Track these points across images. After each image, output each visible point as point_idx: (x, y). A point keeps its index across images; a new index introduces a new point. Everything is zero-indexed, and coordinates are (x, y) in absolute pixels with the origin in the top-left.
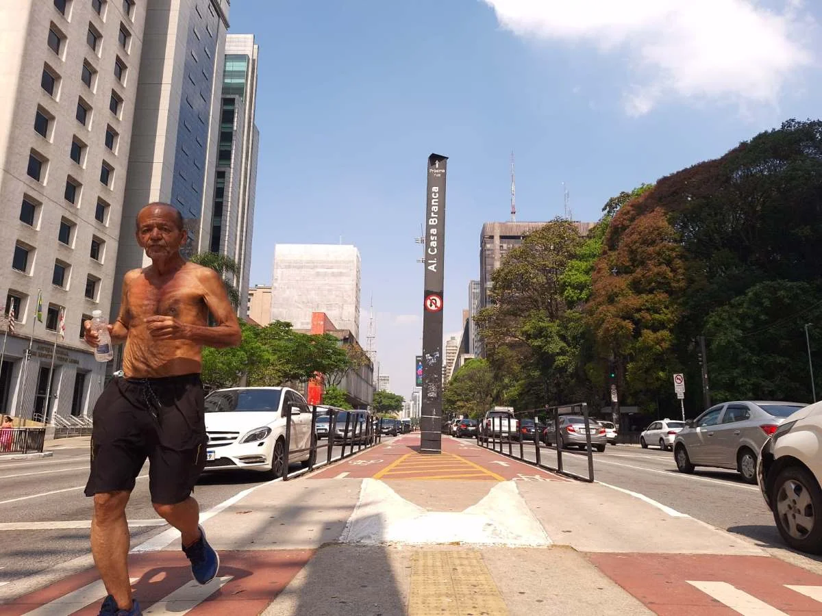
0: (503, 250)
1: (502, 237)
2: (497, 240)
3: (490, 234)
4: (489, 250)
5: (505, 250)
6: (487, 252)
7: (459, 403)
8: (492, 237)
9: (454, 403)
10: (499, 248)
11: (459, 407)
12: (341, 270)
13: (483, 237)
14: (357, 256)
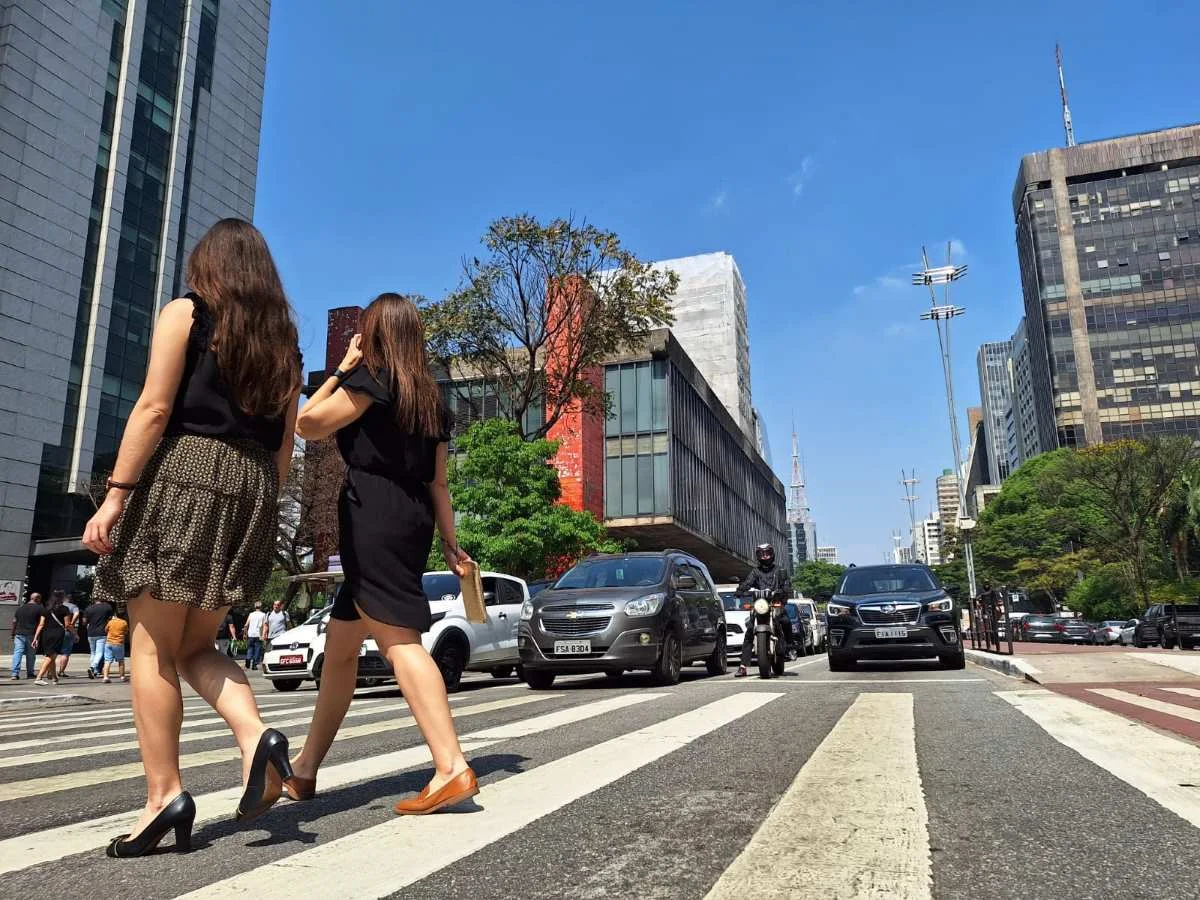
0: (1077, 208)
1: (1070, 180)
2: (1060, 189)
3: (1042, 178)
4: (1042, 214)
5: (1084, 207)
6: (1038, 220)
7: (1024, 564)
8: (1046, 185)
9: (1008, 564)
10: (1066, 204)
11: (1024, 572)
12: (704, 306)
13: (1022, 186)
14: (735, 272)
